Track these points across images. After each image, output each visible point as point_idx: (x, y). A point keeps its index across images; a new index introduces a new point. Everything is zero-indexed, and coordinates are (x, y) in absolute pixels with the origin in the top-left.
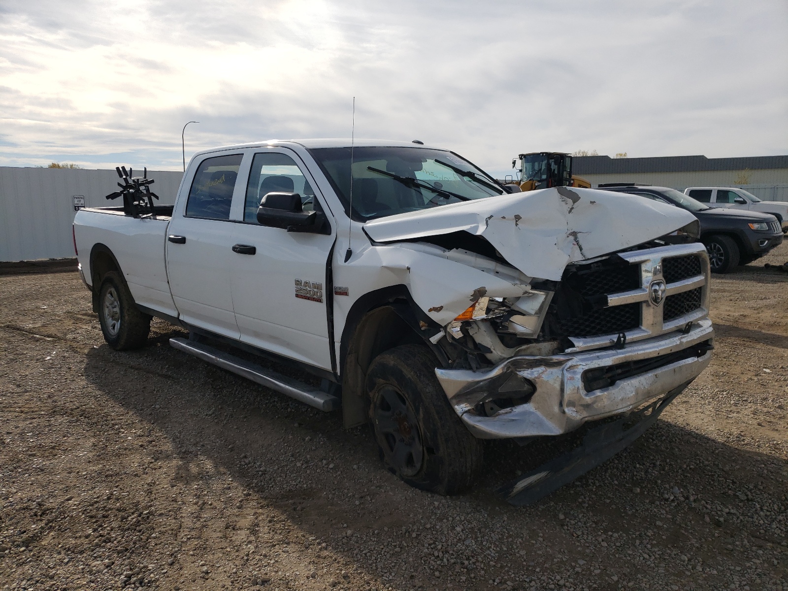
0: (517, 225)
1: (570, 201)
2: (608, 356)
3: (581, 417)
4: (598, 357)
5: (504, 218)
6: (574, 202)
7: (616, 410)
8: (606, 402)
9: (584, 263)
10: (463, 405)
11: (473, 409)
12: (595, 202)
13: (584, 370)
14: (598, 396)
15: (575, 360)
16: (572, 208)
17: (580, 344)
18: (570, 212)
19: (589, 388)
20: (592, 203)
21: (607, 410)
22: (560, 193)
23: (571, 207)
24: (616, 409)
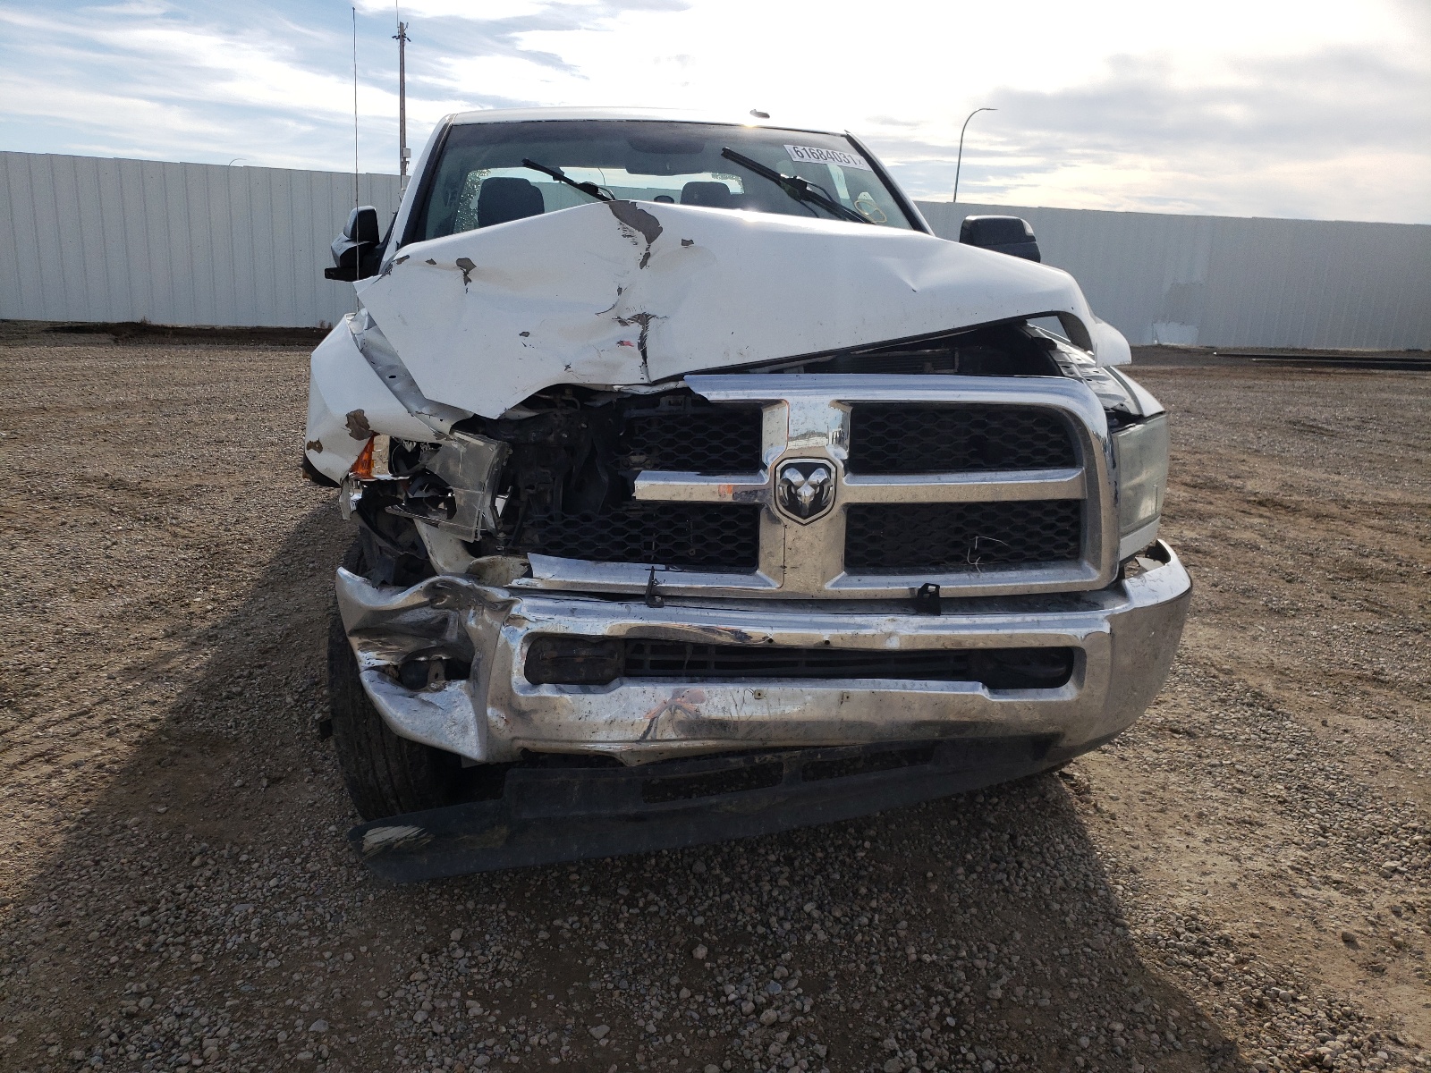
0: (467, 280)
1: (640, 236)
2: (599, 614)
3: (511, 736)
4: (573, 612)
5: (431, 262)
6: (650, 239)
7: (588, 742)
8: (567, 718)
9: (643, 390)
10: (373, 654)
11: (395, 667)
12: (691, 242)
13: (529, 631)
14: (545, 698)
15: (523, 606)
16: (647, 256)
17: (549, 571)
18: (643, 264)
19: (535, 675)
20: (686, 243)
21: (565, 737)
22: (618, 217)
23: (644, 252)
24: (588, 739)
